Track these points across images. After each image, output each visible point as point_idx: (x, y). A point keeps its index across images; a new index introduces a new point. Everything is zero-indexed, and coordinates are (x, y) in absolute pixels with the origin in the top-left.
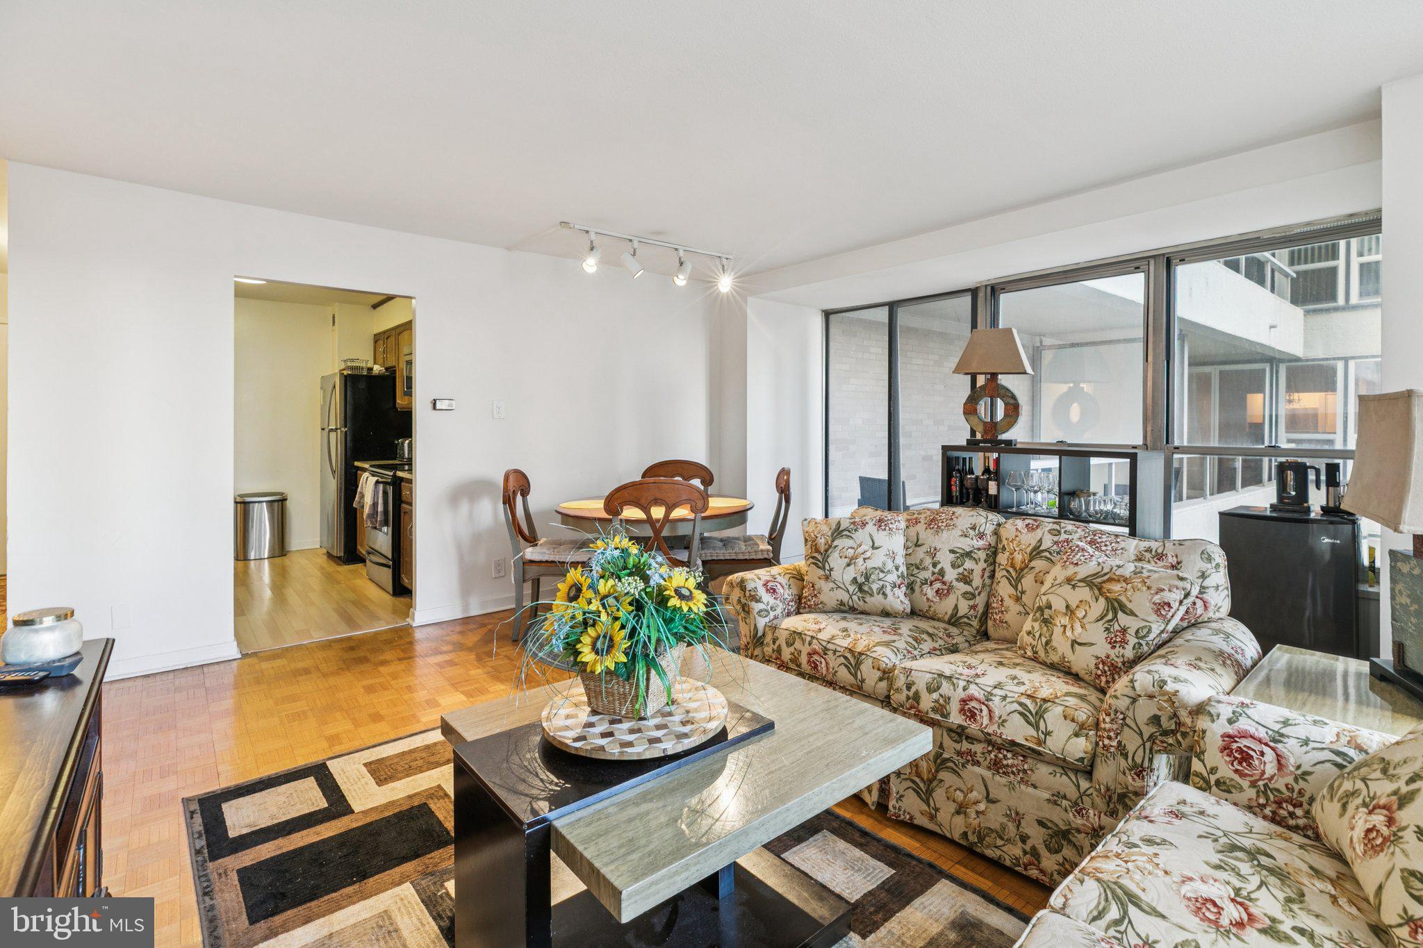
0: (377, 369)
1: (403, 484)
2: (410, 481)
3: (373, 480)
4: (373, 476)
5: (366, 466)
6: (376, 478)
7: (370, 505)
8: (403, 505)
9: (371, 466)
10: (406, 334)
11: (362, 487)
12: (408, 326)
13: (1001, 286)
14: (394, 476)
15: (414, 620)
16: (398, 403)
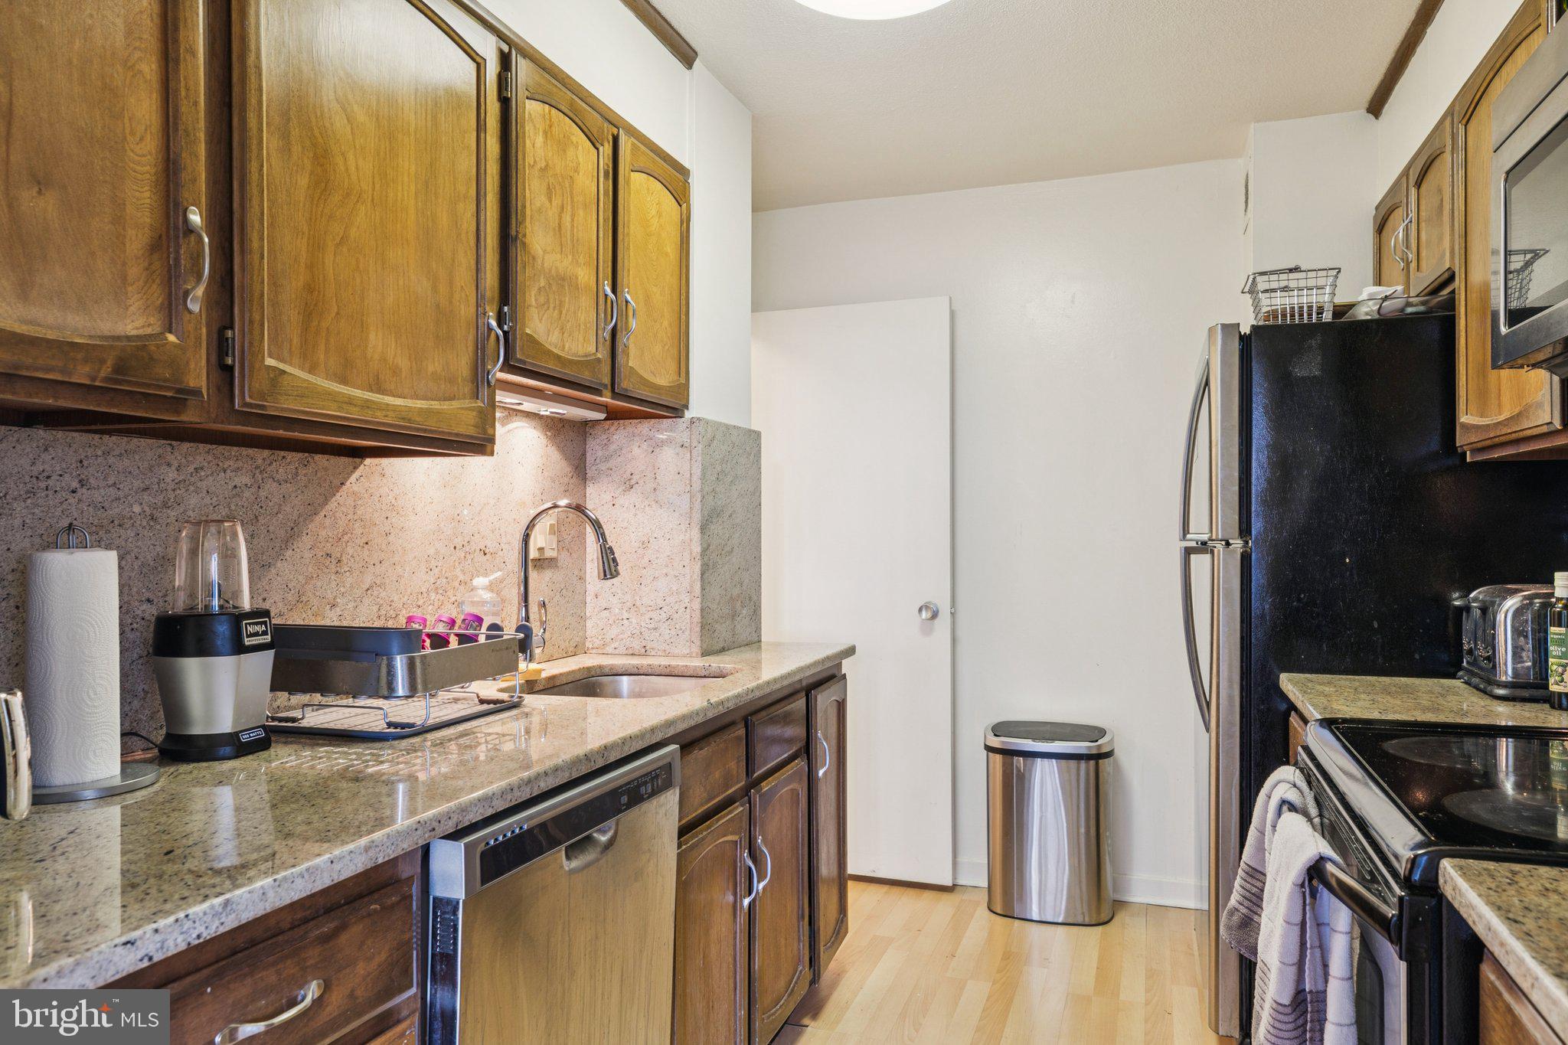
0: (1375, 299)
16: (1464, 426)
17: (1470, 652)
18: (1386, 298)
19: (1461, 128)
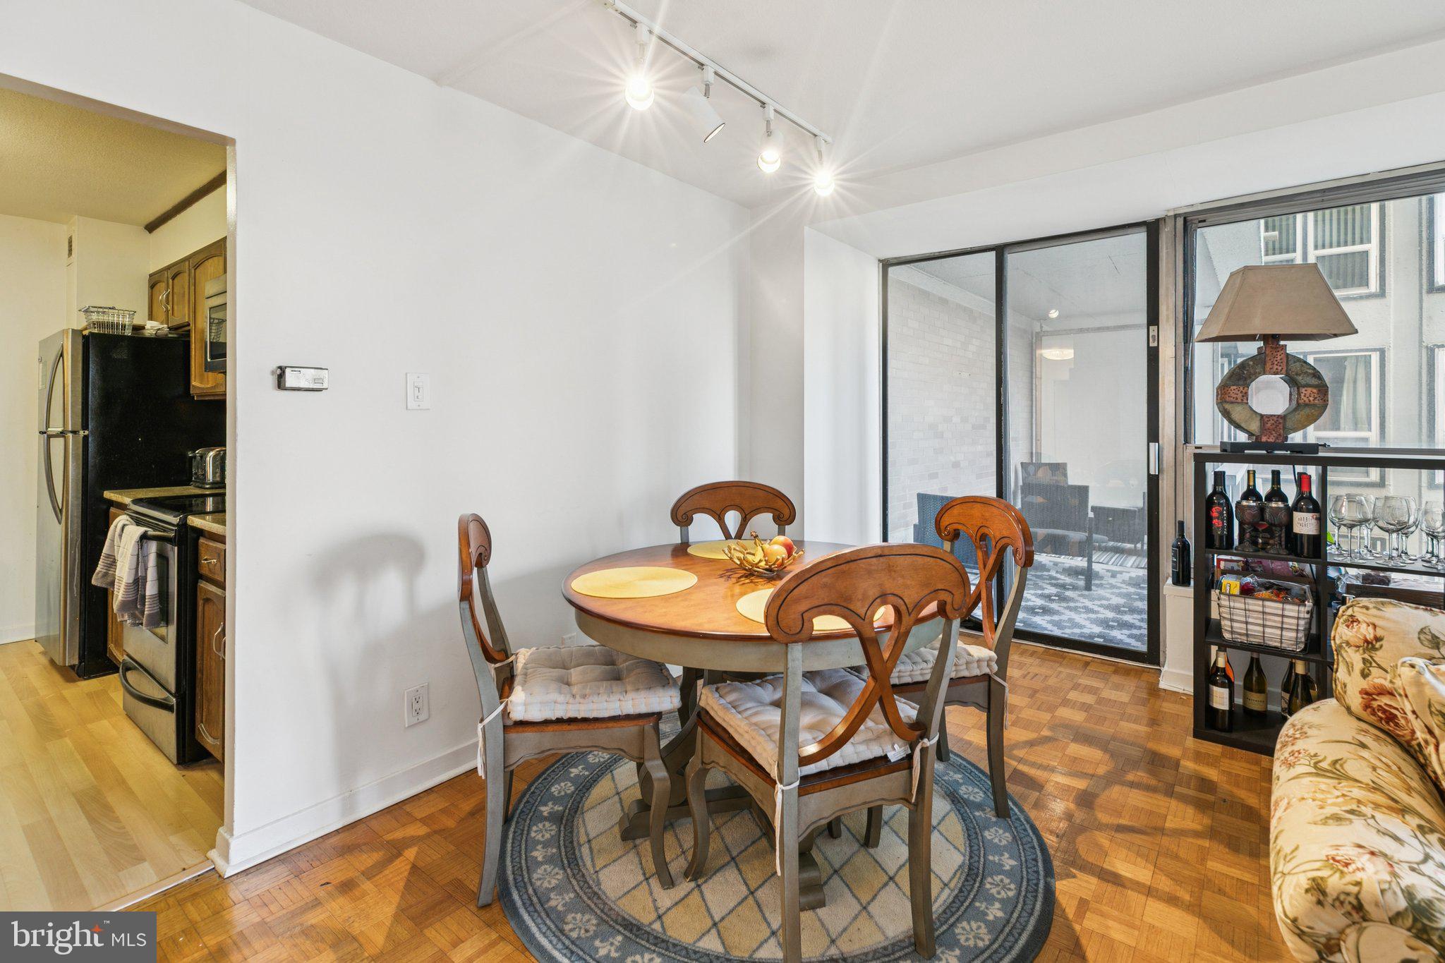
0: (152, 327)
1: (202, 540)
2: (221, 539)
3: (135, 531)
4: (138, 523)
5: (127, 500)
6: (142, 530)
7: (128, 585)
8: (203, 585)
9: (137, 501)
10: (212, 266)
11: (112, 546)
12: (218, 250)
13: (1201, 217)
14: (183, 526)
15: (226, 857)
16: (193, 386)
17: (196, 474)
18: (159, 329)
19: (193, 271)
